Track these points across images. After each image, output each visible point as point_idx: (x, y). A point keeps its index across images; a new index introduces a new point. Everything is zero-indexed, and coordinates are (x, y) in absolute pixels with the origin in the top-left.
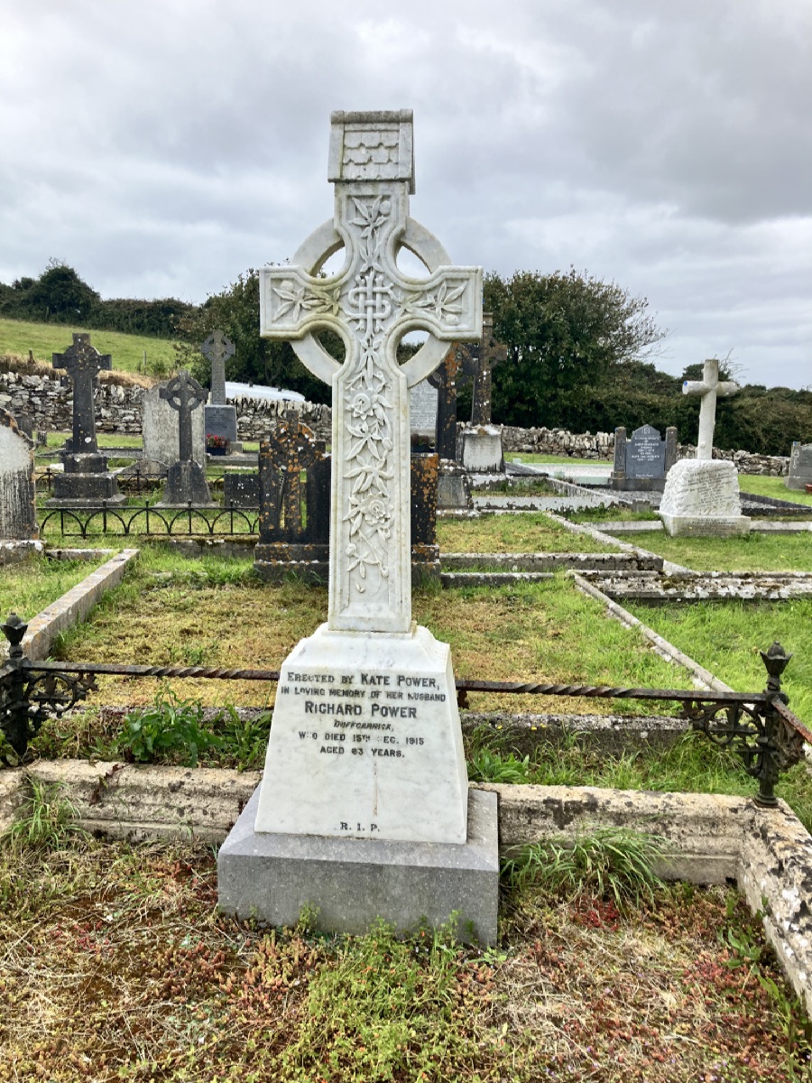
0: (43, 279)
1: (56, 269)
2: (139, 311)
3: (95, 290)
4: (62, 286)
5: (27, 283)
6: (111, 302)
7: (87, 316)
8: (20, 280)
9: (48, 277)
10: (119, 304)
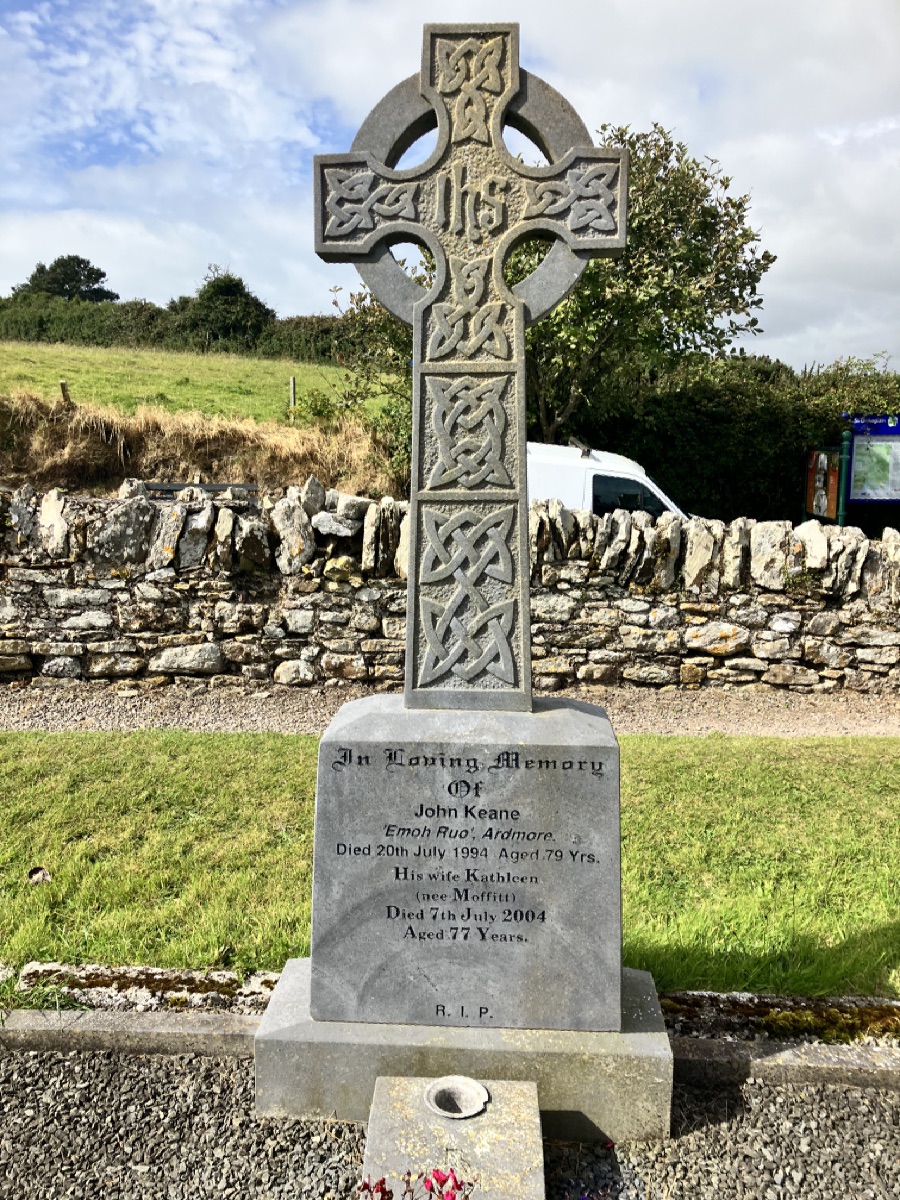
0: (201, 296)
1: (217, 279)
2: (327, 332)
3: (269, 306)
4: (226, 302)
5: (185, 301)
6: (290, 321)
7: (258, 342)
8: (176, 300)
9: (206, 292)
10: (297, 323)
